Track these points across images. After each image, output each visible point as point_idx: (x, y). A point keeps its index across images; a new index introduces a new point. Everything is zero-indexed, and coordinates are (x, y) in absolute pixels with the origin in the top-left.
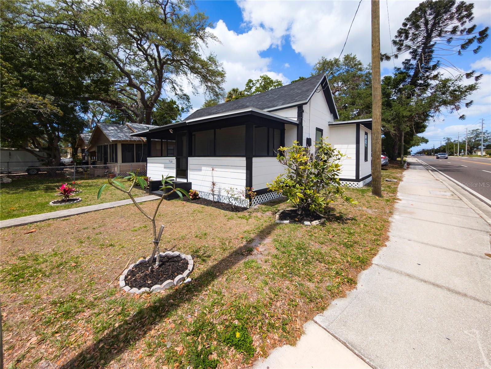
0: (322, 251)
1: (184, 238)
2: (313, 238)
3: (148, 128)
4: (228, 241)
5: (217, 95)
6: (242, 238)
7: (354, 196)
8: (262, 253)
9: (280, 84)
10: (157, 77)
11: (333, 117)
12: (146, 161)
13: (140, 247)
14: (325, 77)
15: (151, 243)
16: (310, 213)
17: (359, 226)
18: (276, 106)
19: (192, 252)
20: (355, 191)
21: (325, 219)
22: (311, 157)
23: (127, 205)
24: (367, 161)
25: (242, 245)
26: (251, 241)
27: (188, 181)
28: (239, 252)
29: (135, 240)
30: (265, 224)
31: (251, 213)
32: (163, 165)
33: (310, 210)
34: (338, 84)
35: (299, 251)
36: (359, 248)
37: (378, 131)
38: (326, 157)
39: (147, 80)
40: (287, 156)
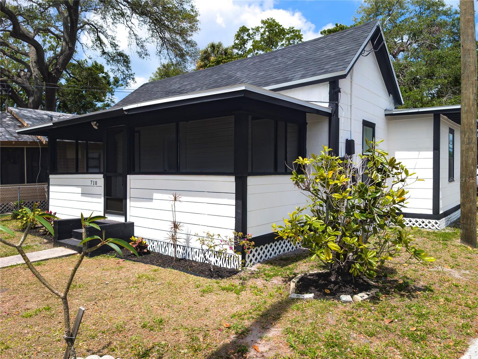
0: (372, 350)
1: (121, 329)
2: (356, 325)
3: (51, 117)
4: (203, 333)
5: (182, 55)
6: (229, 328)
7: (429, 245)
8: (265, 354)
9: (297, 36)
10: (67, 21)
11: (393, 101)
12: (47, 181)
13: (39, 348)
14: (378, 28)
15: (59, 340)
16: (352, 279)
17: (437, 302)
18: (290, 80)
19: (135, 355)
20: (431, 237)
21: (378, 290)
22: (353, 177)
23: (11, 266)
24: (453, 181)
25: (228, 341)
26: (243, 334)
27: (128, 221)
28: (223, 354)
29: (30, 335)
30: (271, 301)
31: (245, 279)
32: (79, 190)
33: (351, 274)
34: (402, 39)
35: (331, 350)
36: (435, 342)
37: (471, 127)
38: (380, 176)
39: (49, 26)
40: (309, 174)
